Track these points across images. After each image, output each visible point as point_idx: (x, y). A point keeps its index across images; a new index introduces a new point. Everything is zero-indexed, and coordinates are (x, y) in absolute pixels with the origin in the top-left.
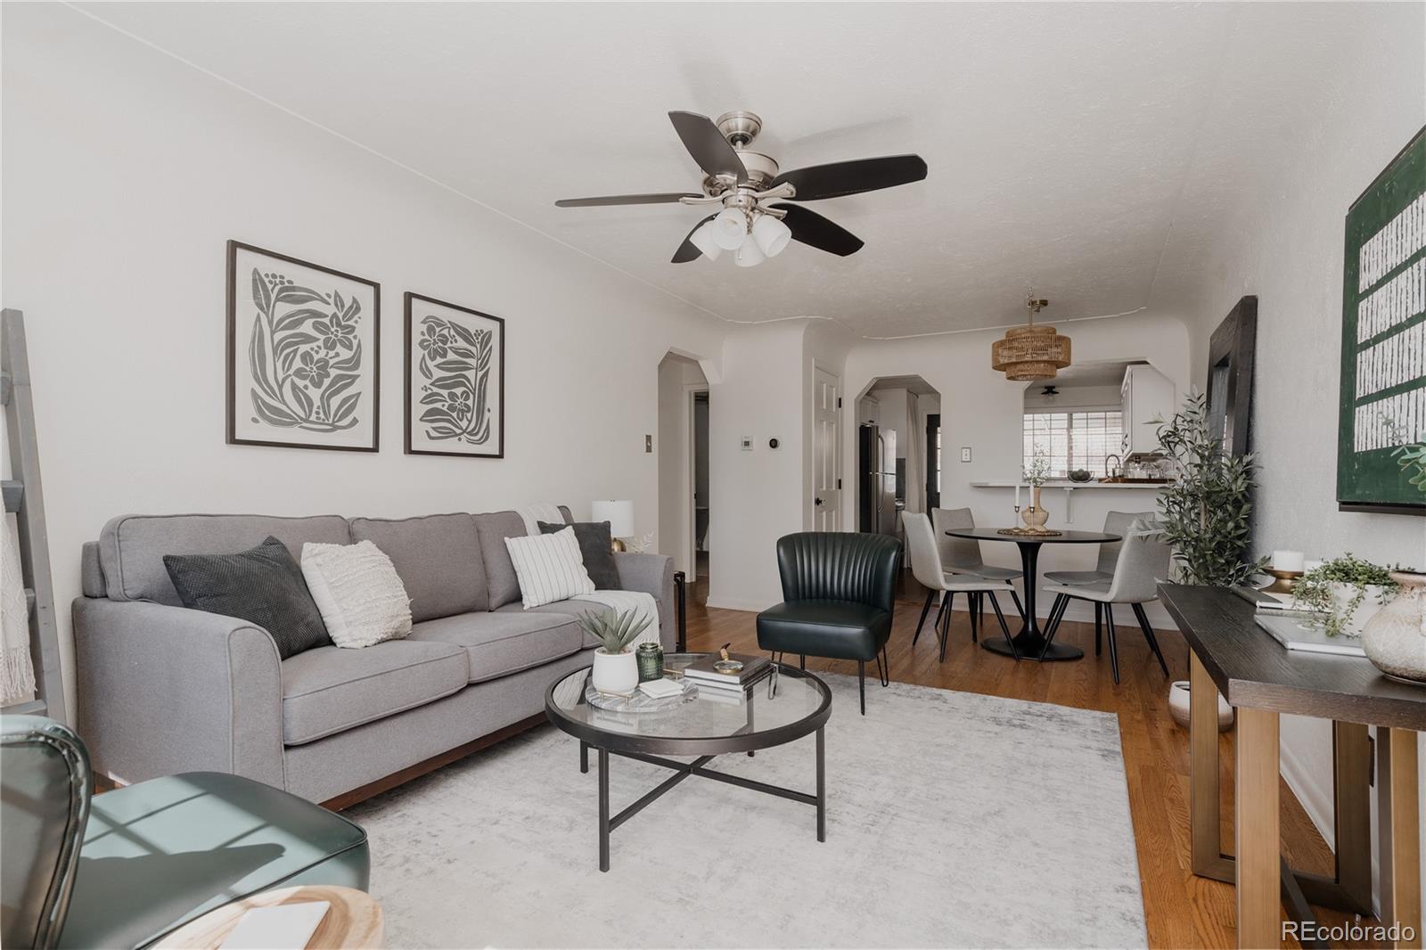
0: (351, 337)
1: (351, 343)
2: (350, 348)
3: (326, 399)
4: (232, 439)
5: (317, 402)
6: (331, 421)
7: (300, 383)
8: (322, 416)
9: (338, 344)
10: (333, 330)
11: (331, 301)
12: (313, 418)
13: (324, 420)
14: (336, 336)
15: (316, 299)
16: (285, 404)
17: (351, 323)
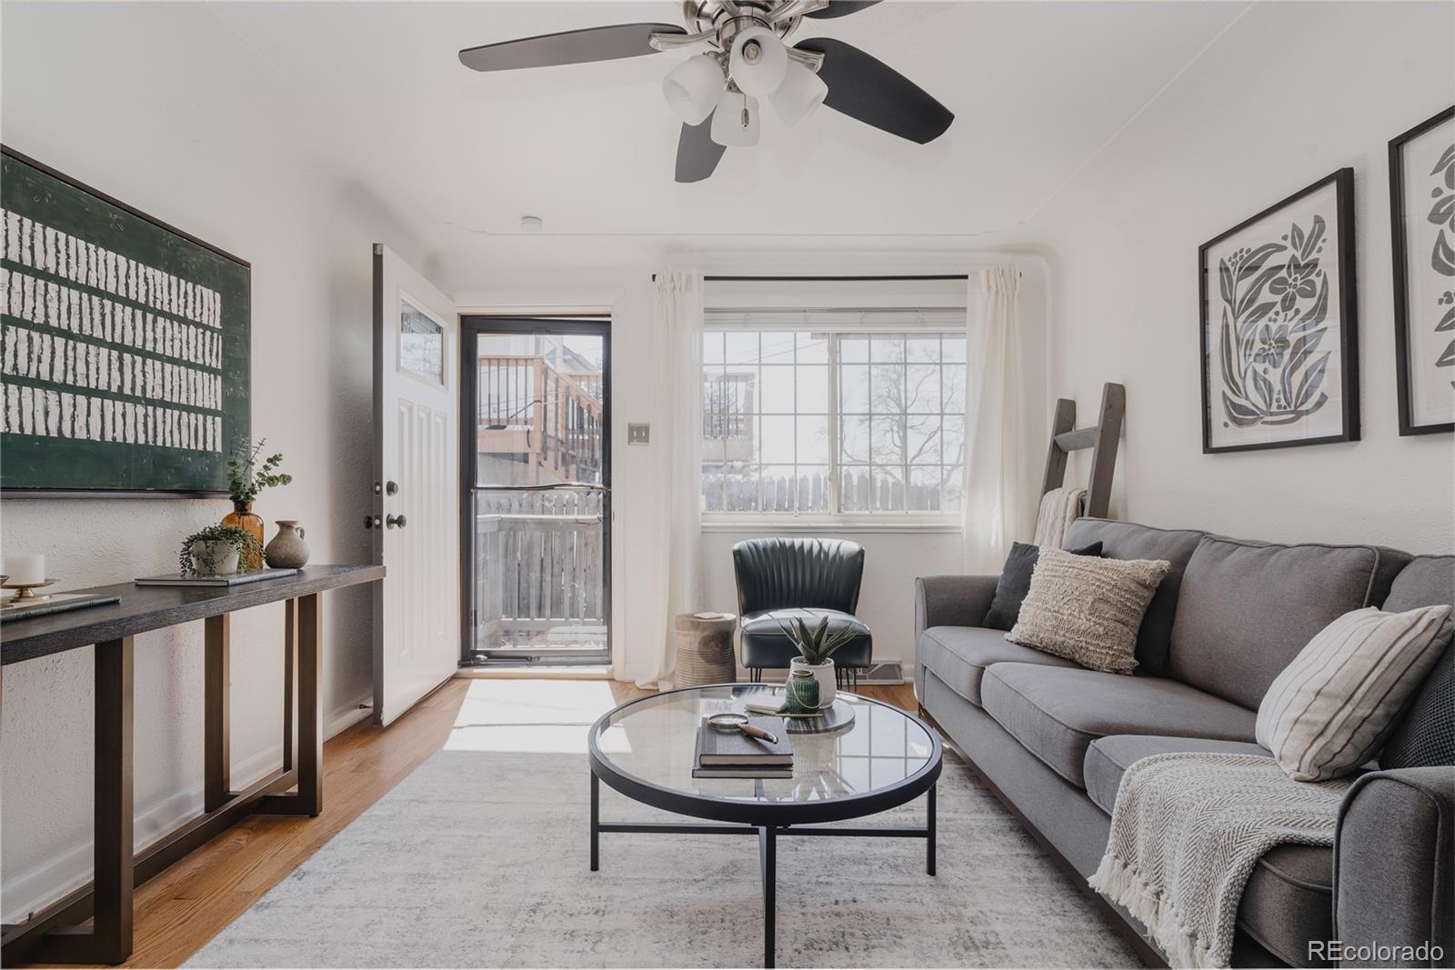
0: (1313, 277)
1: (1312, 284)
2: (1311, 295)
3: (1286, 381)
4: (1208, 448)
5: (1277, 386)
6: (1293, 408)
7: (1260, 368)
8: (1283, 403)
9: (1298, 297)
10: (1290, 281)
11: (1288, 243)
12: (1274, 409)
13: (1285, 408)
14: (1295, 286)
15: (1270, 253)
16: (1248, 398)
17: (1314, 256)
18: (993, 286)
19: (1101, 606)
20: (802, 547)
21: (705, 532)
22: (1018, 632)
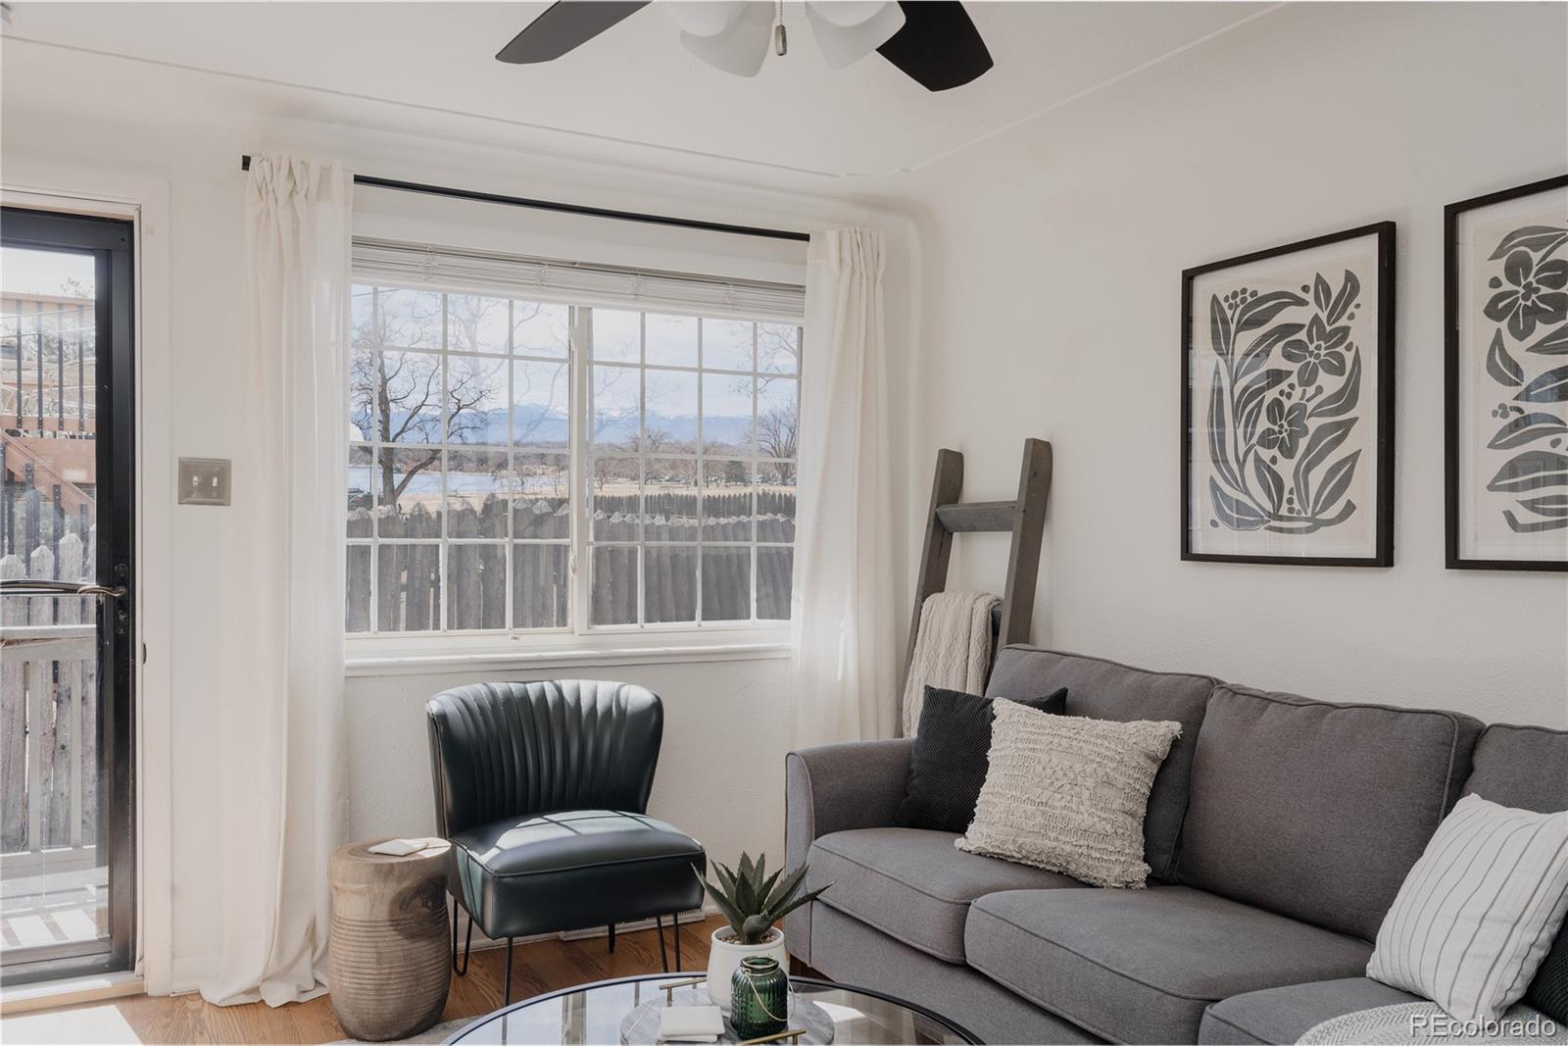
0: (1341, 349)
1: (1341, 358)
2: (1339, 371)
3: (1302, 474)
4: (1187, 553)
5: (1289, 483)
6: (1309, 515)
7: (1265, 454)
8: (1296, 505)
9: (1321, 371)
10: (1312, 347)
11: (1310, 297)
12: (1284, 511)
13: (1299, 512)
14: (1317, 356)
15: (1289, 304)
16: (1247, 492)
17: (1343, 322)
18: (848, 260)
19: (1106, 791)
20: (542, 696)
21: (355, 677)
22: (977, 835)
